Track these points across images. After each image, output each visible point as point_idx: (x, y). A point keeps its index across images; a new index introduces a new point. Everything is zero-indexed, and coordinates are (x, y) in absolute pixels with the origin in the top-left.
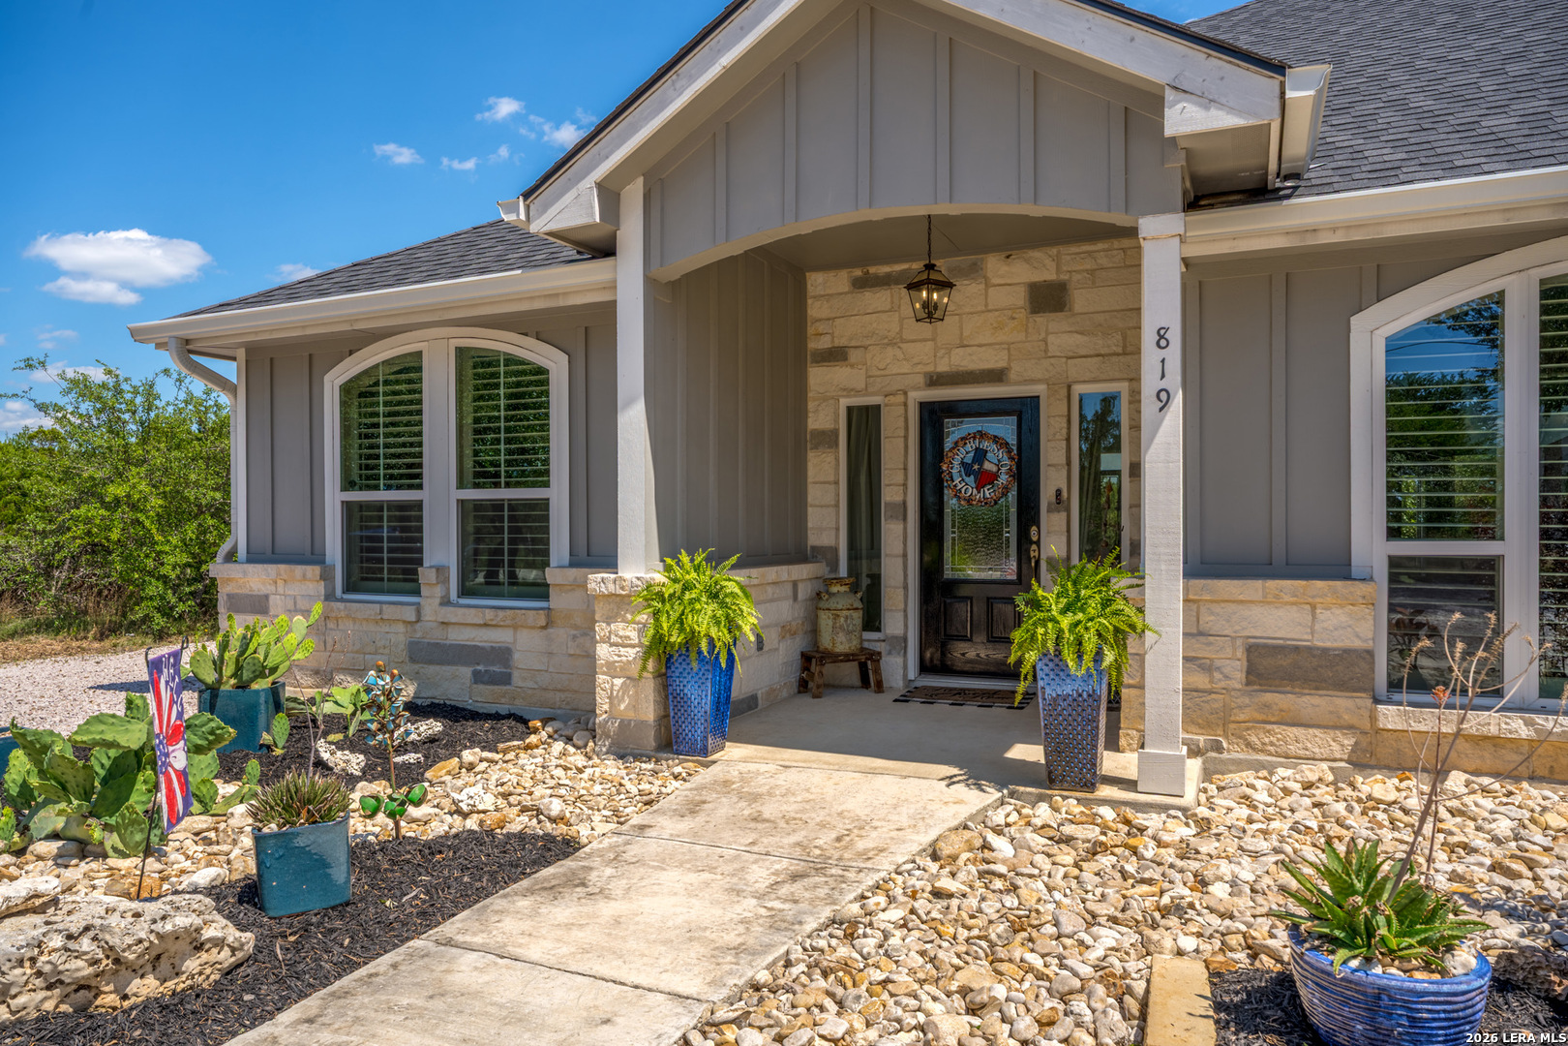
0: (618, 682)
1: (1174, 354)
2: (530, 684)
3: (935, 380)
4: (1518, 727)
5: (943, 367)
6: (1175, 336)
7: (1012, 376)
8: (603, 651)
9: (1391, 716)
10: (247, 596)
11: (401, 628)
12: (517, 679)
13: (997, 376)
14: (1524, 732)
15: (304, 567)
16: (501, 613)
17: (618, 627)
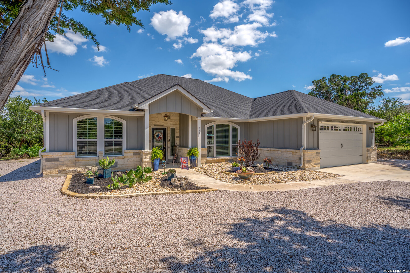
0: (147, 163)
1: (200, 129)
2: (121, 167)
3: (155, 125)
4: (215, 159)
5: (156, 124)
6: (200, 128)
7: (164, 126)
8: (144, 160)
9: (208, 159)
10: (52, 158)
11: (94, 161)
12: (118, 166)
13: (162, 126)
14: (216, 159)
15: (70, 152)
16: (116, 157)
17: (147, 157)
